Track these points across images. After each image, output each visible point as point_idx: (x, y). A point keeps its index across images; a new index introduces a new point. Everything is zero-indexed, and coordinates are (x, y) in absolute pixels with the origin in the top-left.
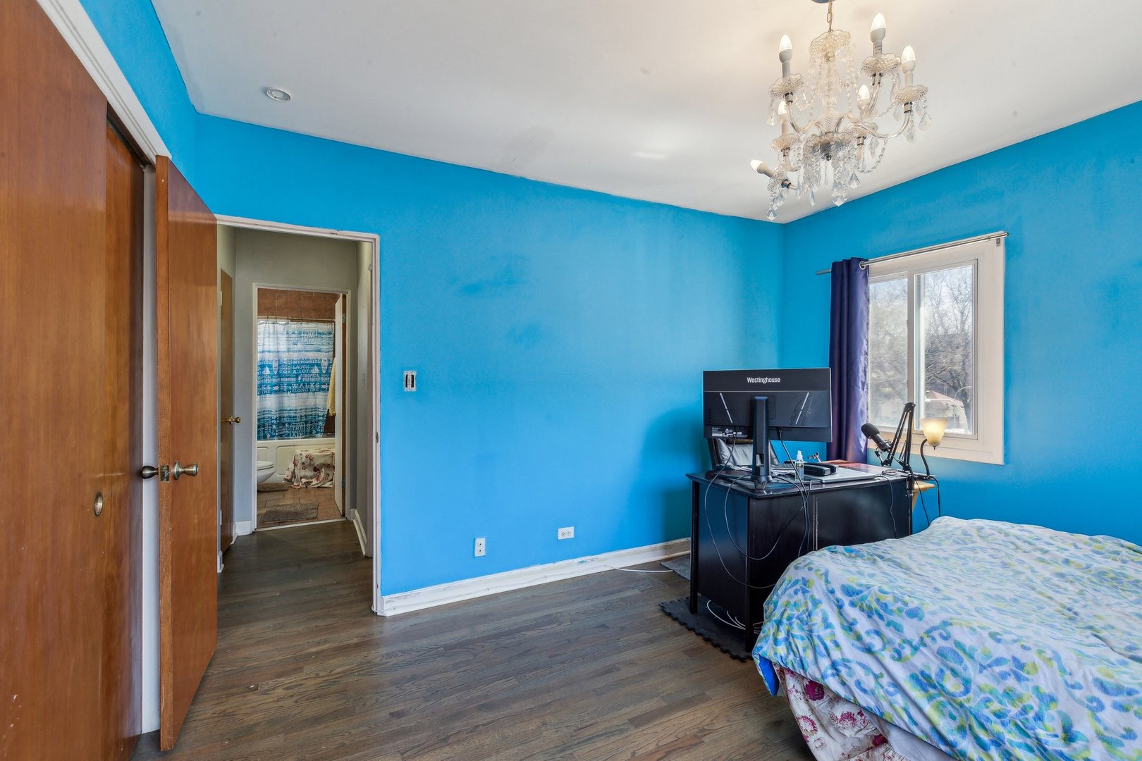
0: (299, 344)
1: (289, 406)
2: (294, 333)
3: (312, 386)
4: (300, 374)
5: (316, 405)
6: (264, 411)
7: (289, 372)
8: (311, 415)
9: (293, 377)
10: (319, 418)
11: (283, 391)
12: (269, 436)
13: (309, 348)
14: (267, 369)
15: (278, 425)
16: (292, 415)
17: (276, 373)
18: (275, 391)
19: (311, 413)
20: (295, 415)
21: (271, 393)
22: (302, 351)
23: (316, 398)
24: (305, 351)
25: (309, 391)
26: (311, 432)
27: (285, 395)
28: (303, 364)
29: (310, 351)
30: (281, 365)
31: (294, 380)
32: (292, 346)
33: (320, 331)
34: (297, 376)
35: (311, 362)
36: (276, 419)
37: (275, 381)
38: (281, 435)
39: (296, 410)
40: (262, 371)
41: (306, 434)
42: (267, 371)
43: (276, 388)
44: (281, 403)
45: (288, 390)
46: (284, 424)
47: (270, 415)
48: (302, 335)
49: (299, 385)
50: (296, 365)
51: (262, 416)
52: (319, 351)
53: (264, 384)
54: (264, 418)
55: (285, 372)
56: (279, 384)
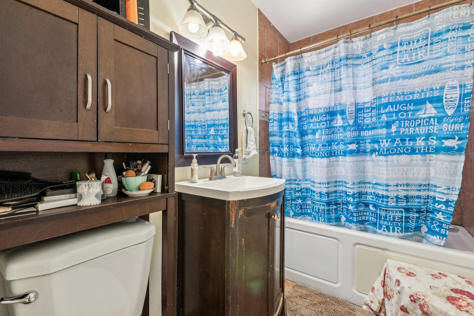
0: (391, 67)
1: (375, 177)
2: (381, 49)
3: (420, 143)
4: (394, 122)
5: (428, 179)
6: (336, 182)
7: (374, 119)
8: (419, 197)
9: (382, 127)
10: (437, 206)
11: (365, 152)
12: (343, 219)
13: (411, 70)
14: (339, 117)
15: (357, 205)
16: (381, 193)
17: (351, 122)
18: (352, 152)
19: (417, 193)
20: (385, 193)
21: (345, 154)
22: (399, 78)
23: (429, 165)
24: (405, 78)
25: (413, 151)
26: (418, 228)
27: (368, 158)
28: (400, 103)
29: (414, 77)
30: (360, 109)
31: (384, 131)
32: (378, 74)
33: (437, 29)
34: (388, 125)
35: (416, 97)
36: (353, 196)
37: (350, 135)
38: (362, 222)
39: (387, 185)
40: (331, 121)
41: (407, 229)
42: (339, 121)
43: (353, 147)
44: (361, 171)
45: (373, 151)
46: (367, 205)
47: (344, 189)
48: (398, 49)
49: (393, 141)
50: (386, 106)
51: (334, 189)
52: (437, 71)
53: (334, 141)
54: (335, 192)
55: (367, 121)
56: (358, 141)
